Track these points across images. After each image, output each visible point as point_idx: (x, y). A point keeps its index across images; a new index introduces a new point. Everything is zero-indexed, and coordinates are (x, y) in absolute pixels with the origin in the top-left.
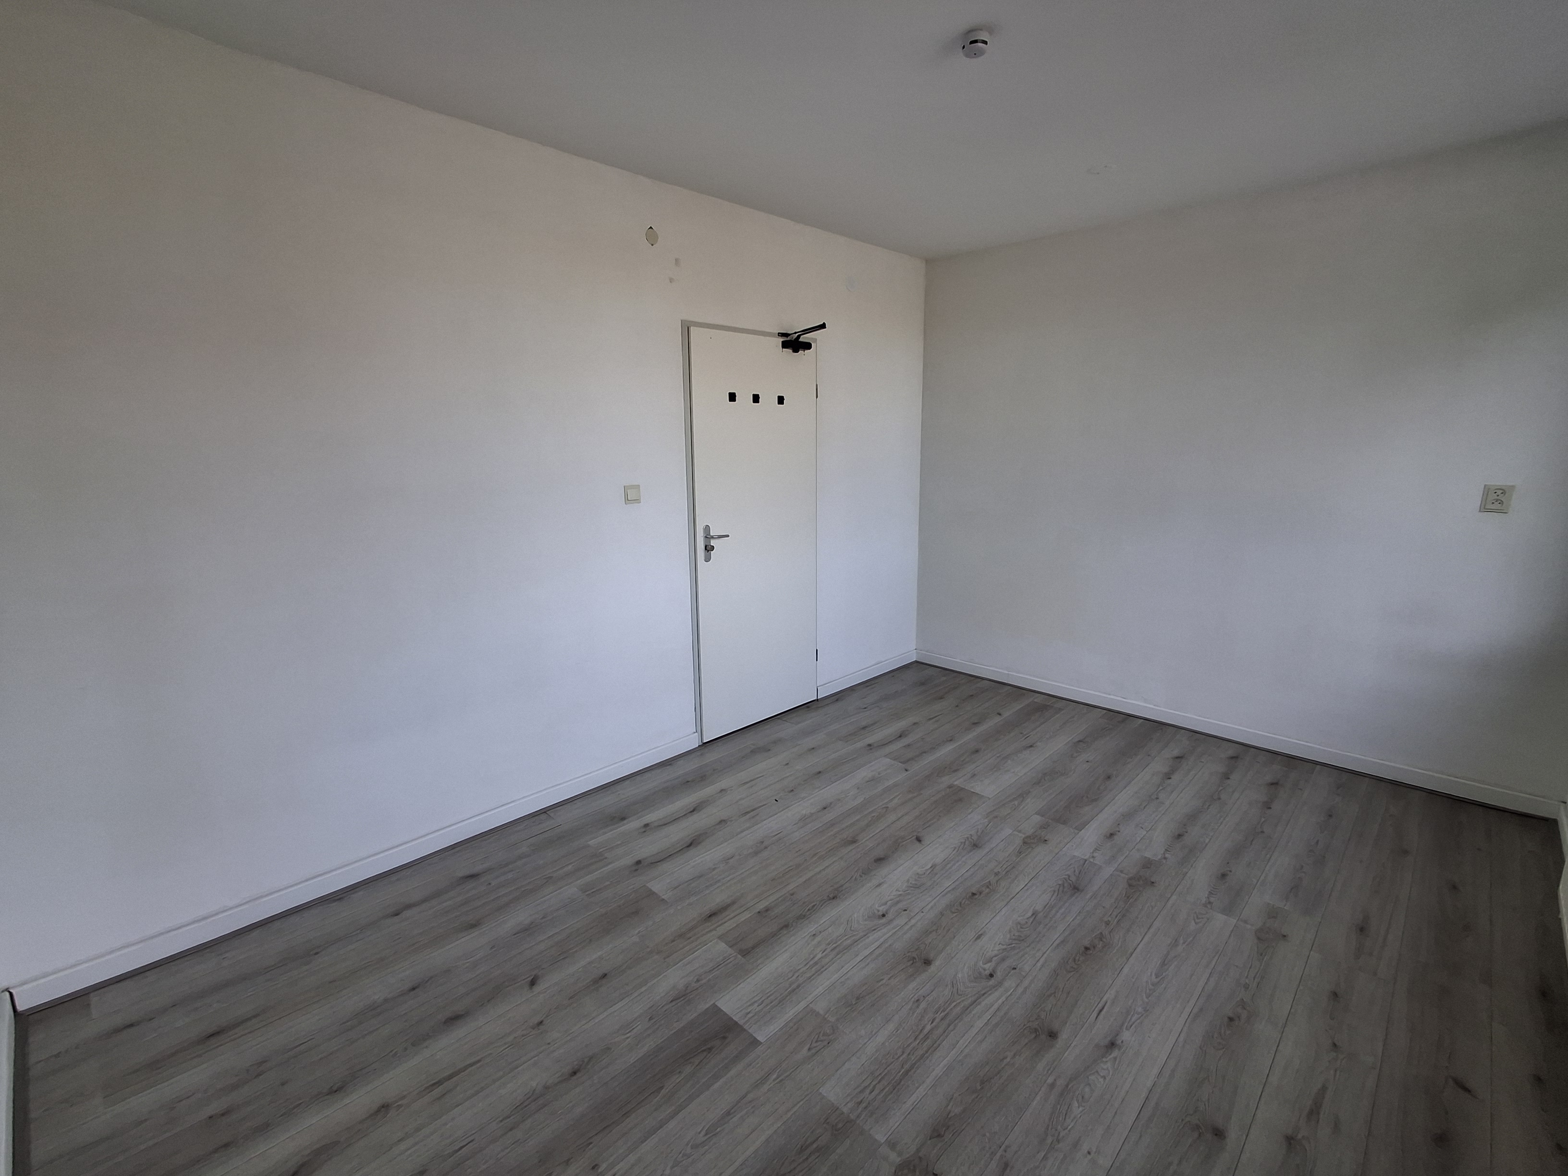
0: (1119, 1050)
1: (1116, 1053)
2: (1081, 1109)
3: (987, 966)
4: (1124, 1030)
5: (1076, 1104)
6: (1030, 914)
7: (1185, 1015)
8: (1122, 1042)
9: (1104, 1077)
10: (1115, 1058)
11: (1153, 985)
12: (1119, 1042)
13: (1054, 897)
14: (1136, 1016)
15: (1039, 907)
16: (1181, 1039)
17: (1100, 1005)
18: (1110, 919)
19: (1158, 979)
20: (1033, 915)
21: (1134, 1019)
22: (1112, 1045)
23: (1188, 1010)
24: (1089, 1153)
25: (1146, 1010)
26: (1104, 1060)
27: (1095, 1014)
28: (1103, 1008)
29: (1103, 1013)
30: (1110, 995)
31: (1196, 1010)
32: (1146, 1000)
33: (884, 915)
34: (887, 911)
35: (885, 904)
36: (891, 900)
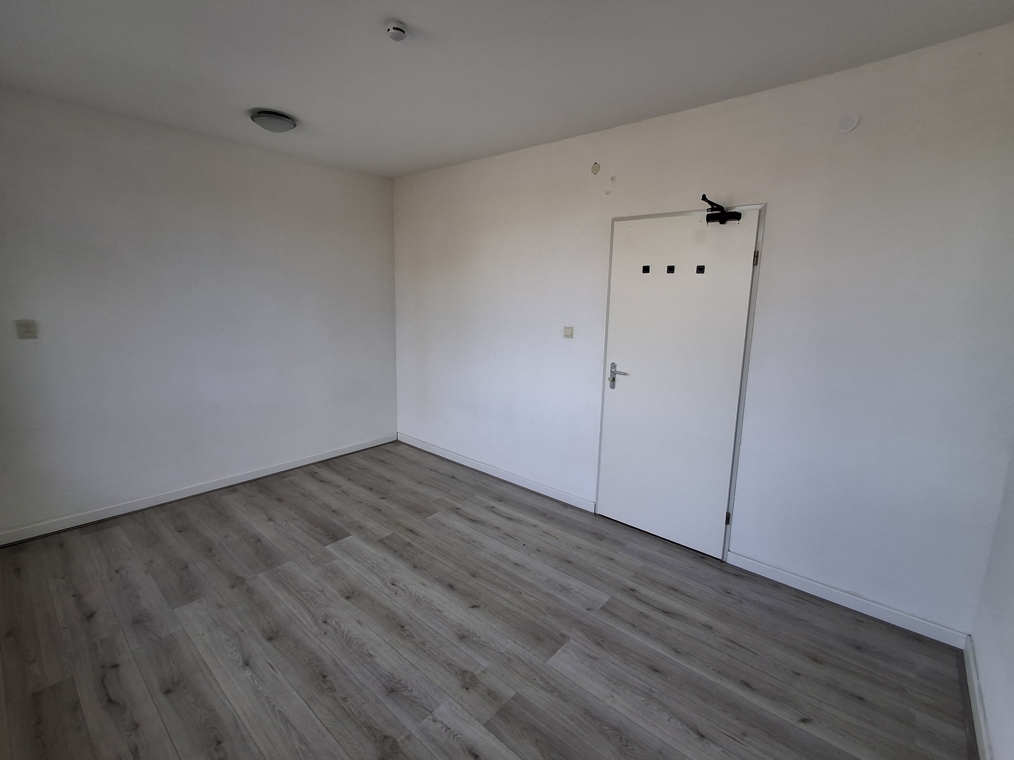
0: (242, 666)
1: (241, 663)
2: (224, 638)
3: (334, 622)
4: (252, 674)
5: (227, 637)
6: (371, 652)
7: (240, 713)
8: (245, 670)
9: (231, 653)
10: (238, 662)
11: (274, 705)
12: (246, 668)
13: (387, 673)
14: (257, 684)
15: (377, 660)
16: (227, 703)
17: (275, 668)
18: (349, 703)
19: (276, 711)
20: (370, 654)
21: (256, 682)
22: (247, 664)
23: (243, 718)
24: (203, 635)
25: (258, 691)
26: (241, 657)
27: (271, 662)
28: (273, 669)
29: (270, 668)
30: (280, 675)
31: (239, 722)
32: (265, 695)
33: (394, 585)
34: (397, 586)
35: (404, 586)
36: (407, 589)
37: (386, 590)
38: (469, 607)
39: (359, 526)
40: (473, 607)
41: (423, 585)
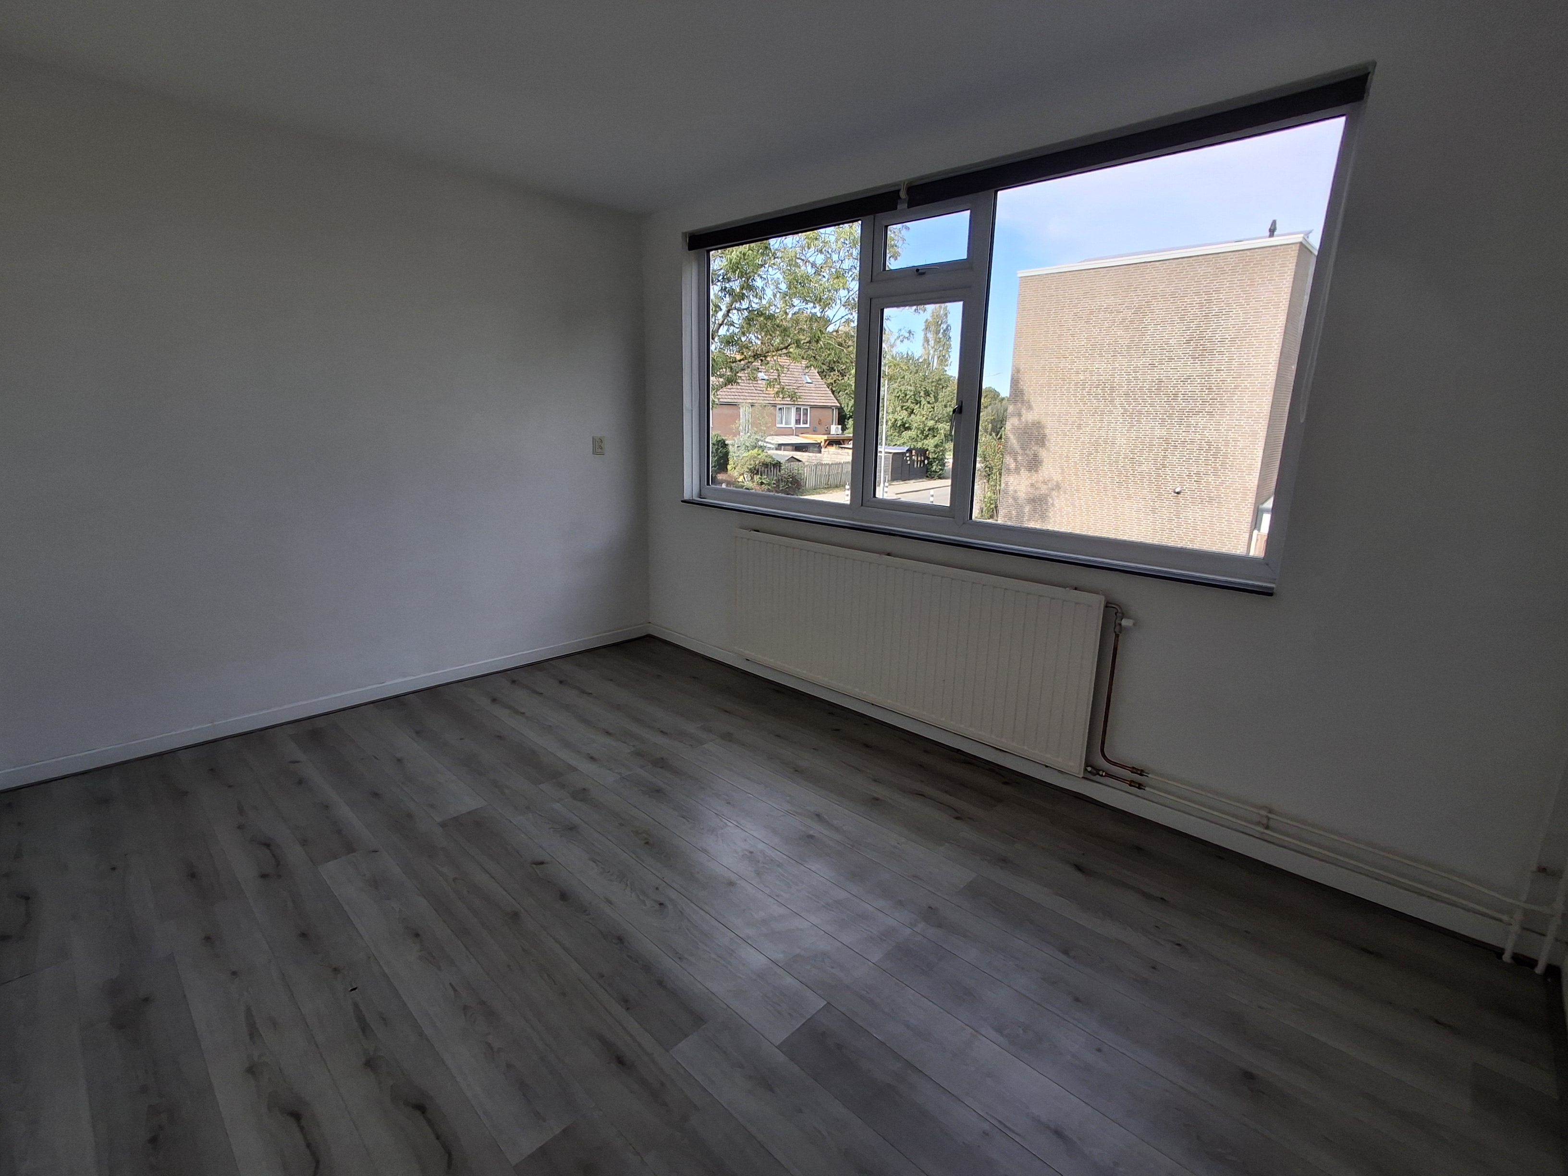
33: (661, 904)
34: (656, 901)
35: (644, 902)
36: (638, 896)
37: (673, 895)
38: (547, 863)
39: (772, 1091)
40: (542, 863)
41: (610, 902)
